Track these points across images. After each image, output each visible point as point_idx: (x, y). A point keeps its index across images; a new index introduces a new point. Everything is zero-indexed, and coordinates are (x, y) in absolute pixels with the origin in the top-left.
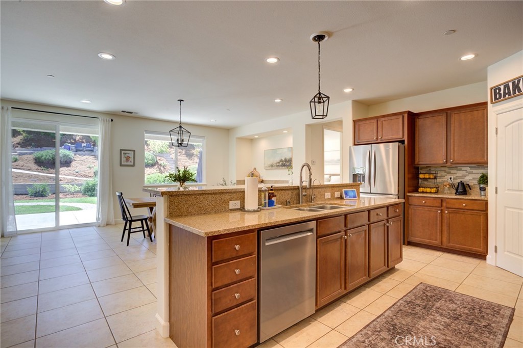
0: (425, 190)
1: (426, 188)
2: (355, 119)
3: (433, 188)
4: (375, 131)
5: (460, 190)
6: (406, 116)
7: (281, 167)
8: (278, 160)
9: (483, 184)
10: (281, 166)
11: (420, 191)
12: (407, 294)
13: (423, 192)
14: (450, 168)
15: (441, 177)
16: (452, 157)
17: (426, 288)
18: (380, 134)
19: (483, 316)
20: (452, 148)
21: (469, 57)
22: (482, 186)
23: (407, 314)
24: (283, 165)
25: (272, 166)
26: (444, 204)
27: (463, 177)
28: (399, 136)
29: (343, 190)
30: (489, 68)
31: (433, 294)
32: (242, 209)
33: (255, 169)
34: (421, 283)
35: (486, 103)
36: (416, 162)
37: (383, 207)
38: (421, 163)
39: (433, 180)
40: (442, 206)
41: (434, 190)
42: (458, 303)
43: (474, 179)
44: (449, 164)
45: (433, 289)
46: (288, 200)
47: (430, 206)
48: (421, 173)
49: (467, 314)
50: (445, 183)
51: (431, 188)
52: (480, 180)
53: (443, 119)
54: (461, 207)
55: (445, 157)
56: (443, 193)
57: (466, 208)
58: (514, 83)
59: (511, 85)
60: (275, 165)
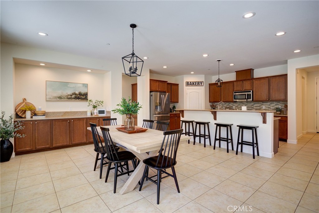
6: (166, 83)
8: (70, 92)
10: (74, 98)
16: (172, 100)
20: (172, 97)
21: (192, 73)
25: (60, 98)
26: (176, 116)
28: (165, 90)
47: (173, 117)
53: (170, 86)
58: (193, 82)
59: (192, 83)
60: (66, 97)
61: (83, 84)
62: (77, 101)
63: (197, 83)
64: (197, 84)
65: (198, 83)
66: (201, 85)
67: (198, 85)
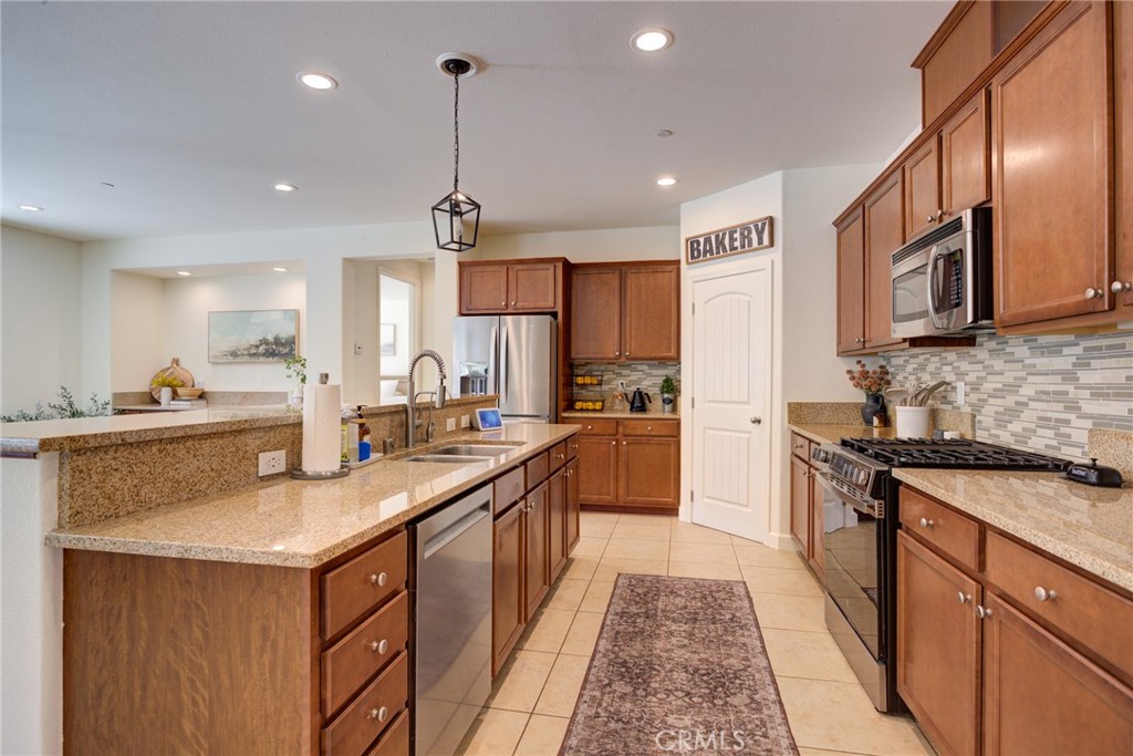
0: (585, 405)
1: (586, 401)
2: (461, 260)
3: (596, 401)
4: (503, 290)
5: (637, 404)
6: (560, 266)
7: (261, 359)
8: (254, 340)
9: (668, 392)
10: (263, 355)
11: (577, 407)
12: (611, 601)
13: (582, 410)
14: (622, 366)
15: (610, 381)
16: (628, 346)
17: (630, 581)
18: (512, 296)
19: (721, 605)
20: (628, 331)
21: (666, 182)
22: (666, 396)
23: (633, 636)
24: (270, 354)
25: (234, 354)
26: (621, 430)
27: (640, 381)
28: (548, 304)
29: (477, 411)
30: (683, 206)
31: (645, 590)
32: (294, 471)
33: (176, 361)
34: (619, 575)
35: (678, 262)
36: (573, 355)
37: (560, 442)
38: (580, 356)
39: (598, 388)
40: (617, 433)
41: (598, 405)
42: (683, 593)
43: (654, 385)
44: (623, 359)
45: (641, 579)
46: (389, 441)
47: (600, 435)
48: (577, 376)
49: (702, 608)
50: (616, 393)
51: (594, 401)
52: (663, 387)
53: (614, 280)
54: (645, 432)
55: (617, 347)
56: (612, 410)
57: (653, 433)
58: (717, 236)
59: (713, 238)
60: (246, 352)
61: (286, 311)
62: (270, 362)
63: (737, 235)
64: (737, 244)
65: (742, 234)
66: (760, 241)
67: (743, 246)
